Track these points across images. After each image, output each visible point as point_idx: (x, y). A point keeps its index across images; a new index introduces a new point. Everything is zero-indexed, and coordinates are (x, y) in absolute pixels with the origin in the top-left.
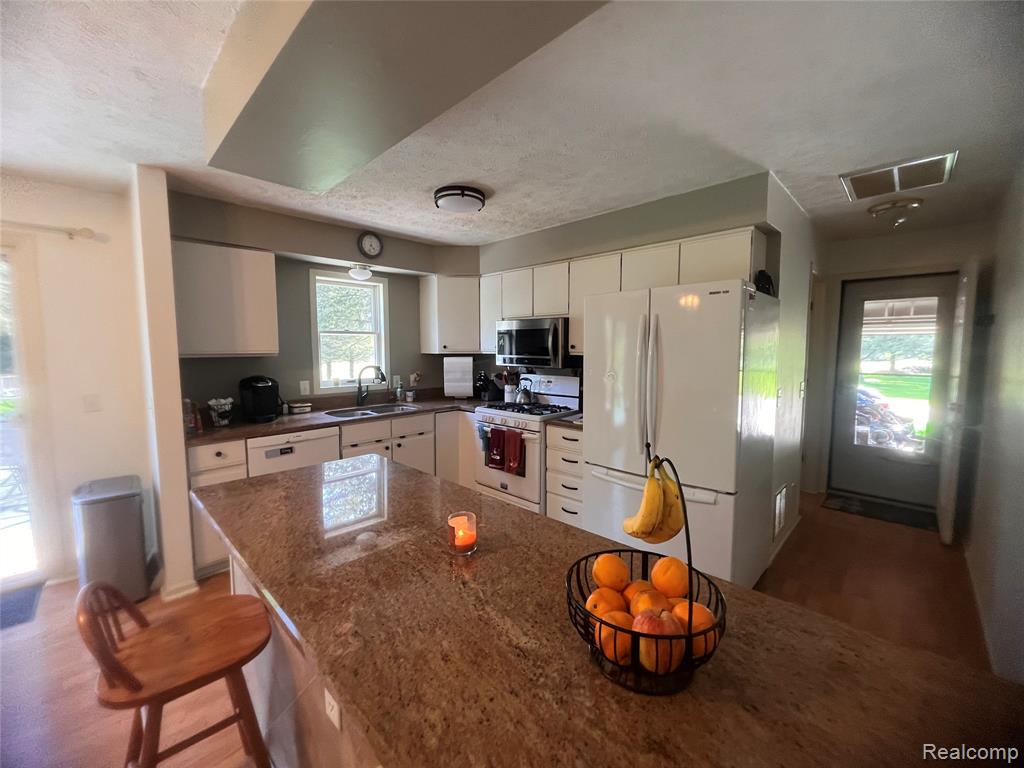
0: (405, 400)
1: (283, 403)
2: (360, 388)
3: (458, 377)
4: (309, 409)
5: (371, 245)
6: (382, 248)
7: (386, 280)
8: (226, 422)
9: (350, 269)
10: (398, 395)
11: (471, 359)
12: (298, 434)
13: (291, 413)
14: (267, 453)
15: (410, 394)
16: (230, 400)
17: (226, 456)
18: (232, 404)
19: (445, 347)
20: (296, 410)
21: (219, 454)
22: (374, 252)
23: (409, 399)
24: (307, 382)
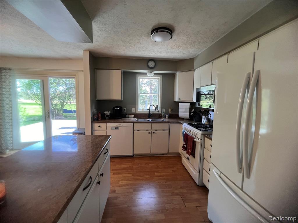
0: (165, 118)
1: (127, 114)
2: (149, 112)
3: (184, 111)
4: (133, 117)
5: (151, 64)
6: (155, 65)
7: (162, 76)
8: (108, 118)
9: (147, 73)
10: (163, 115)
11: (189, 104)
12: (120, 124)
13: (128, 118)
14: (115, 128)
15: (167, 115)
16: (110, 112)
17: (101, 127)
18: (110, 113)
19: (179, 99)
20: (129, 117)
21: (99, 126)
22: (152, 66)
23: (167, 117)
24: (134, 109)
